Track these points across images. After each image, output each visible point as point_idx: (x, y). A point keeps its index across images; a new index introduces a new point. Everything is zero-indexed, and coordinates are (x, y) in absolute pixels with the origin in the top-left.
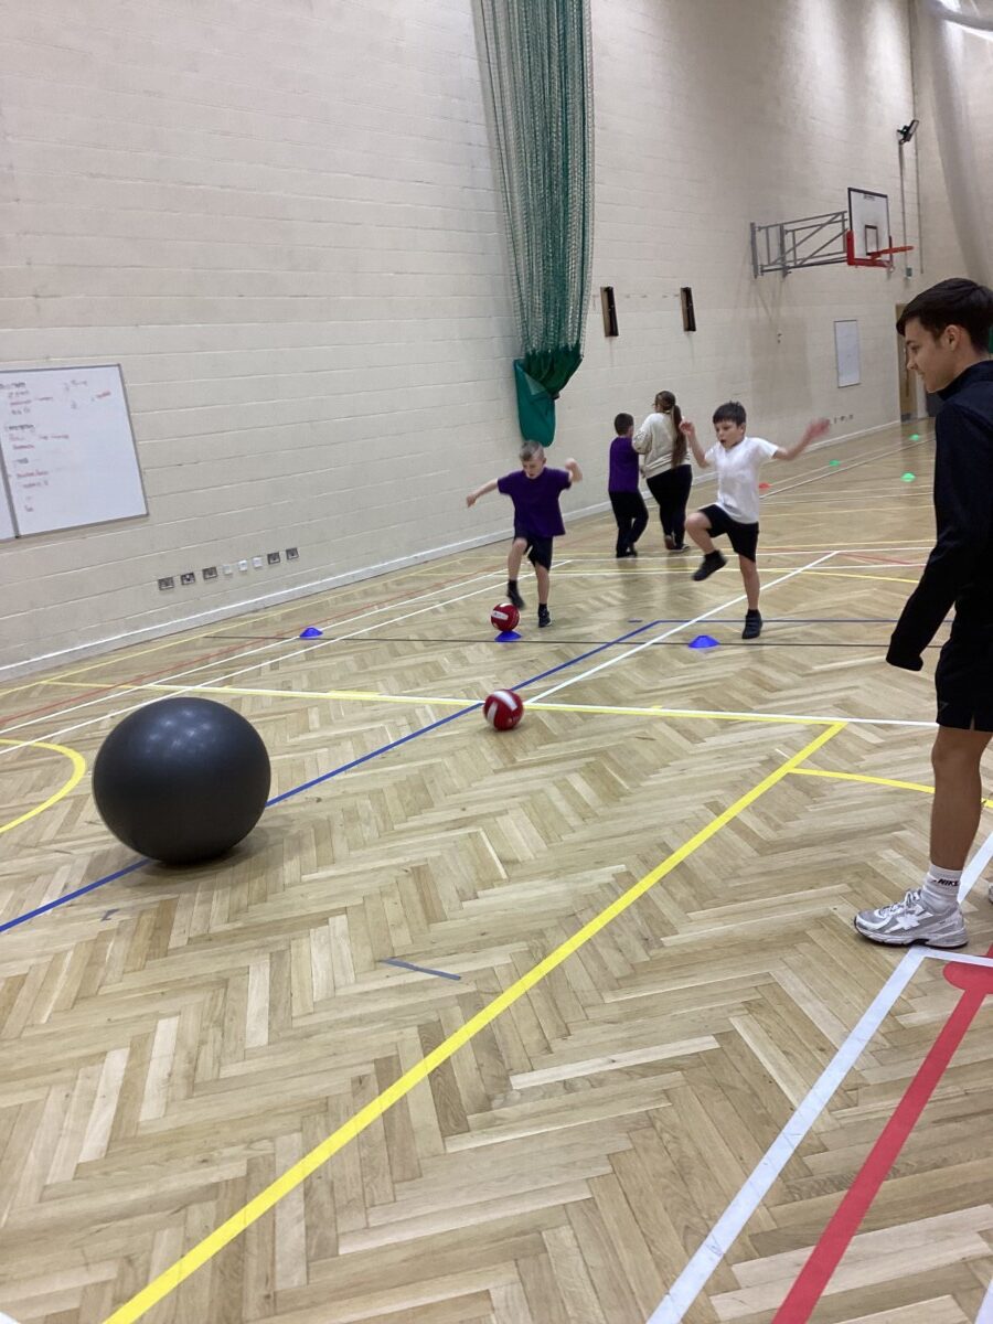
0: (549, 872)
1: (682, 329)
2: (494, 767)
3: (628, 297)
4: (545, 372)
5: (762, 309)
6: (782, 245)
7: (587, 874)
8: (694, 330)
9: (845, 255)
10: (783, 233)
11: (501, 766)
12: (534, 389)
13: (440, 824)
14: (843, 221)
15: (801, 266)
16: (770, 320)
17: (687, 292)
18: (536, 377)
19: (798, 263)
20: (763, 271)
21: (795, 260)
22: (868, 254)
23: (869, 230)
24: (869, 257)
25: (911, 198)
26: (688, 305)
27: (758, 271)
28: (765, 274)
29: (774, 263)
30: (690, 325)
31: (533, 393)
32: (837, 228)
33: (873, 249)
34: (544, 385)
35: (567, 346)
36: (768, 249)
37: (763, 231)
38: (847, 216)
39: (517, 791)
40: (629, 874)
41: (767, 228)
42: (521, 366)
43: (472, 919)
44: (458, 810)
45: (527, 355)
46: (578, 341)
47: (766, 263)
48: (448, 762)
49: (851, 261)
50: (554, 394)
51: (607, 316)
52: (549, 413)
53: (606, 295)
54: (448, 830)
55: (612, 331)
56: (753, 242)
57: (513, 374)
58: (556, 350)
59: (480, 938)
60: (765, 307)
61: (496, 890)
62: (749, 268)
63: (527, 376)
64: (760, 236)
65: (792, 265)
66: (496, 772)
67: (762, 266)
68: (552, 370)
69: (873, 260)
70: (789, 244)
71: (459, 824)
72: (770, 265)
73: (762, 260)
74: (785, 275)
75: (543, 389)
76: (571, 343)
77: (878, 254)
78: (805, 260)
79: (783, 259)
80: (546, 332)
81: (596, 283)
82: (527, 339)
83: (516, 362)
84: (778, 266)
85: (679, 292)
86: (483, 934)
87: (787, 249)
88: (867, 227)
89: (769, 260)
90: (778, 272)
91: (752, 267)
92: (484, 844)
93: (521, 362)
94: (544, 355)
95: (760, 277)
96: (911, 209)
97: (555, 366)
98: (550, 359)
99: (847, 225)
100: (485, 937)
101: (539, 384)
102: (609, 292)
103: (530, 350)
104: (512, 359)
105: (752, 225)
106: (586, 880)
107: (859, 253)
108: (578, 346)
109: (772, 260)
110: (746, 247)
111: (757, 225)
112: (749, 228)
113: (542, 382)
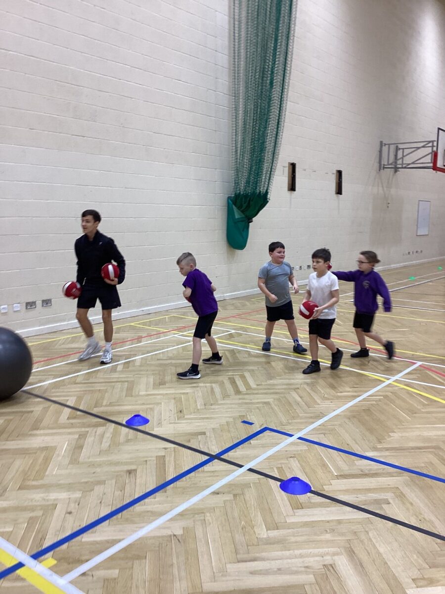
1: (334, 192)
3: (305, 170)
4: (245, 206)
5: (380, 188)
6: (396, 156)
8: (341, 194)
9: (431, 165)
10: (397, 149)
12: (237, 215)
14: (433, 146)
15: (405, 168)
16: (385, 194)
17: (340, 173)
18: (239, 208)
19: (404, 166)
21: (402, 164)
24: (444, 167)
26: (339, 180)
27: (381, 167)
28: (385, 169)
29: (391, 164)
30: (339, 191)
31: (237, 217)
32: (430, 150)
34: (244, 214)
35: (260, 192)
36: (388, 157)
37: (387, 146)
38: (435, 144)
41: (389, 145)
42: (231, 200)
45: (236, 194)
46: (267, 190)
47: (386, 163)
49: (435, 168)
50: (249, 220)
51: (291, 178)
52: (245, 230)
53: (291, 167)
55: (292, 187)
56: (381, 151)
57: (227, 205)
58: (254, 193)
60: (383, 187)
62: (377, 165)
63: (234, 207)
64: (385, 149)
65: (400, 166)
67: (384, 165)
68: (248, 206)
72: (389, 165)
73: (385, 162)
74: (396, 171)
75: (243, 216)
76: (263, 190)
78: (409, 164)
79: (396, 163)
80: (249, 181)
81: (285, 156)
82: (237, 183)
83: (228, 198)
84: (393, 166)
85: (335, 172)
87: (399, 157)
89: (388, 162)
90: (392, 169)
91: (378, 164)
93: (232, 198)
94: (246, 196)
95: (382, 171)
97: (251, 203)
98: (248, 199)
99: (435, 149)
101: (240, 212)
102: (293, 166)
103: (238, 192)
104: (227, 196)
105: (381, 142)
107: (440, 164)
108: (267, 193)
109: (390, 162)
110: (376, 153)
111: (384, 142)
112: (379, 144)
113: (243, 212)
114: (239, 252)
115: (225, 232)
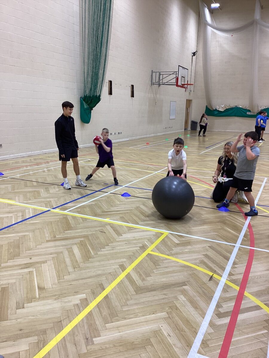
0: (55, 295)
1: (130, 96)
2: (47, 239)
3: (116, 84)
4: (89, 102)
5: (152, 94)
6: (159, 78)
7: (70, 298)
8: (133, 97)
9: (176, 83)
11: (50, 239)
12: (86, 106)
13: (20, 265)
14: (176, 74)
15: (163, 84)
16: (154, 98)
17: (133, 86)
18: (86, 103)
20: (153, 84)
21: (162, 83)
22: (182, 84)
23: (182, 78)
24: (182, 85)
25: (193, 71)
26: (132, 90)
27: (152, 84)
30: (133, 96)
31: (85, 107)
32: (174, 76)
33: (183, 83)
34: (89, 106)
35: (97, 95)
36: (155, 79)
38: (177, 73)
39: (52, 251)
40: (86, 299)
41: (156, 72)
43: (19, 320)
44: (28, 259)
45: (85, 96)
46: (100, 94)
48: (31, 235)
49: (177, 85)
50: (92, 109)
51: (109, 88)
52: (89, 114)
53: (110, 82)
54: (22, 269)
55: (110, 93)
56: (152, 76)
57: (80, 101)
58: (93, 96)
59: (19, 332)
60: (153, 94)
61: (33, 304)
62: (150, 83)
63: (84, 102)
64: (154, 74)
65: (161, 84)
66: (47, 241)
69: (183, 86)
70: (161, 78)
71: (27, 266)
73: (154, 81)
74: (159, 86)
75: (88, 107)
76: (98, 95)
77: (184, 85)
78: (165, 83)
79: (159, 82)
80: (91, 90)
81: (107, 79)
82: (85, 91)
83: (81, 97)
84: (158, 83)
85: (130, 86)
86: (21, 330)
88: (182, 77)
92: (34, 278)
93: (83, 98)
94: (90, 97)
95: (153, 86)
96: (193, 74)
97: (93, 101)
98: (91, 99)
99: (177, 75)
100: (21, 332)
102: (111, 82)
103: (86, 95)
105: (152, 71)
106: (69, 302)
107: (179, 84)
108: (100, 96)
109: (156, 81)
110: (150, 76)
111: (153, 71)
112: (151, 71)
113: (88, 105)
114: (86, 125)
115: (80, 115)
